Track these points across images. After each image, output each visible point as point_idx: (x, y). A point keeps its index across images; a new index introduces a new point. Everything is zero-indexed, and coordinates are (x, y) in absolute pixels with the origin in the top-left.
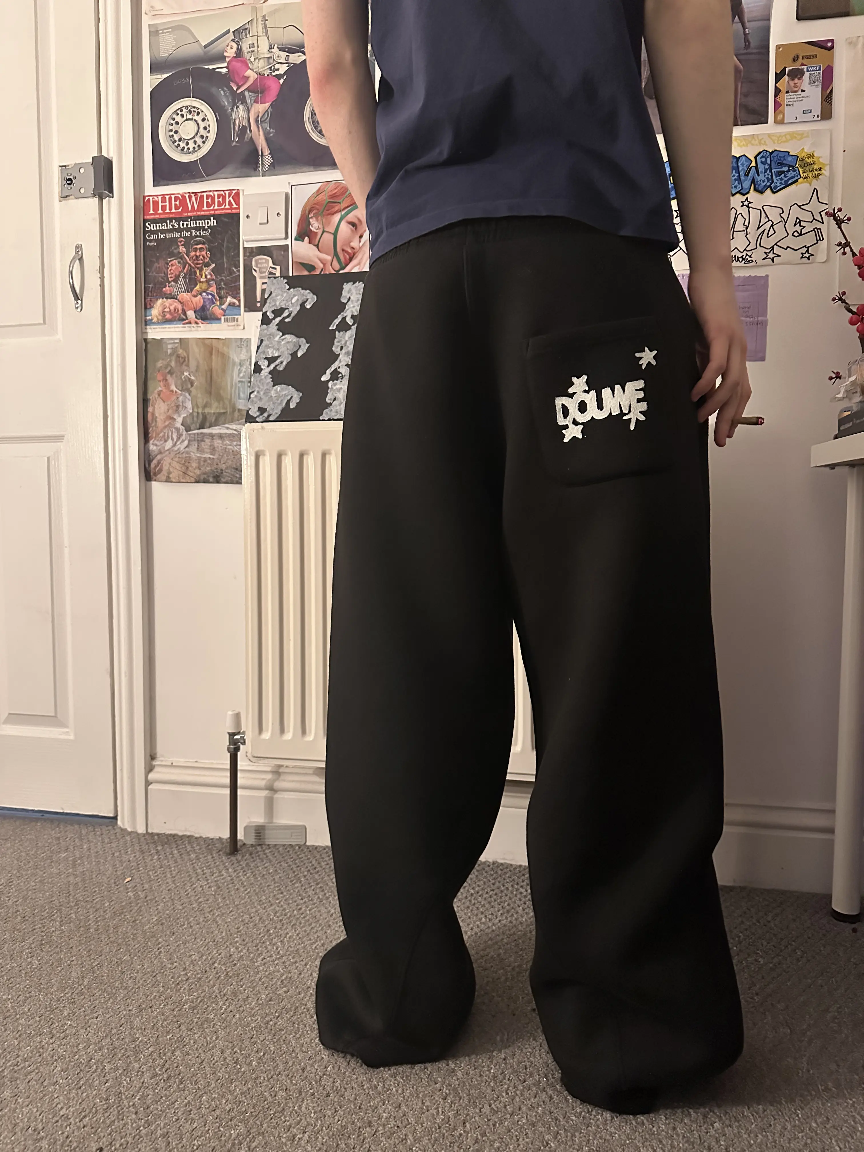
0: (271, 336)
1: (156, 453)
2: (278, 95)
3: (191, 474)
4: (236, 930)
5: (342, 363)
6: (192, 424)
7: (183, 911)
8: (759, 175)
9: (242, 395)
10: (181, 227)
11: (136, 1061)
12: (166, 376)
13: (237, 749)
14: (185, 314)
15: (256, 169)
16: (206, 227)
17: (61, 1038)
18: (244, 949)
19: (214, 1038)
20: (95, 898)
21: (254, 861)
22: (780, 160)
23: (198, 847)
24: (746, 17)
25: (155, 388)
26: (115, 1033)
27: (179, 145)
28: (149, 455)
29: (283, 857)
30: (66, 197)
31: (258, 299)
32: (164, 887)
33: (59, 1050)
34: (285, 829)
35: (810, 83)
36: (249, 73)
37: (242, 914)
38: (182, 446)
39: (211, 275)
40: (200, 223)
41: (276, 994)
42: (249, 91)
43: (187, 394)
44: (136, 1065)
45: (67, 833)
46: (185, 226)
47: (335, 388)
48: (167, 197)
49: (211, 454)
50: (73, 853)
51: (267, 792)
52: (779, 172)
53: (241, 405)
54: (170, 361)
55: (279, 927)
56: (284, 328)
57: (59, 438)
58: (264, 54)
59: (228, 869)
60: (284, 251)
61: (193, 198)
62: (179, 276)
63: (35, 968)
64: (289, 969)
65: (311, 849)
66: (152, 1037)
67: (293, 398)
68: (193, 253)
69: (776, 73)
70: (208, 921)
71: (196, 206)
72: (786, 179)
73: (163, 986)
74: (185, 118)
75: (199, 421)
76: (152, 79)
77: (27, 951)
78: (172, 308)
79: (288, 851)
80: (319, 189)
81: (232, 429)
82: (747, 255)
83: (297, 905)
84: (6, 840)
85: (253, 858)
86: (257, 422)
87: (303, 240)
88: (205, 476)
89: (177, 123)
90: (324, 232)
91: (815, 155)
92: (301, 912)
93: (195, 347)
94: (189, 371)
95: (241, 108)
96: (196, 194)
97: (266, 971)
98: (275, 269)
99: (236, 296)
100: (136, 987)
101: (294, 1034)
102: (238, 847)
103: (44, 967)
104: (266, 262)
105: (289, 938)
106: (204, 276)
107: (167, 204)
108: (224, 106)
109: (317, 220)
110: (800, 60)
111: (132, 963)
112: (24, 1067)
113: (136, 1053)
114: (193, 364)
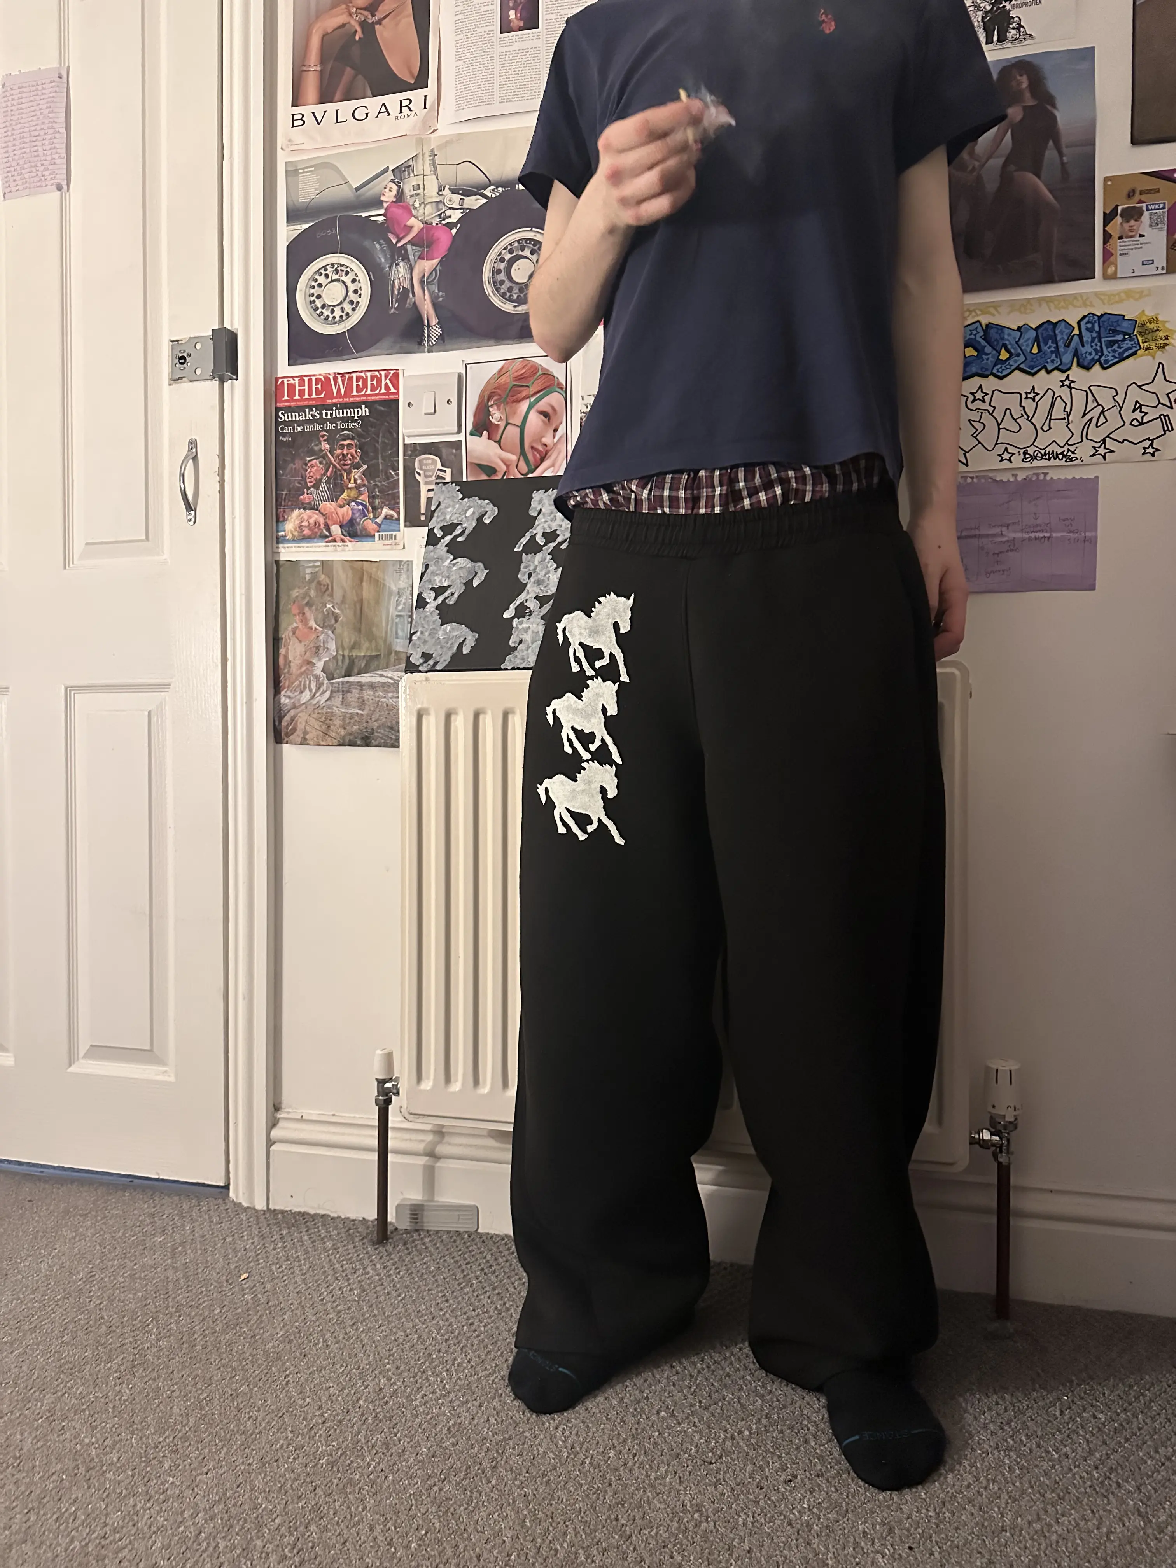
0: (440, 559)
1: (288, 707)
2: (449, 249)
3: (333, 735)
4: (388, 1353)
5: (530, 596)
6: (336, 670)
7: (317, 1323)
8: (1083, 346)
9: (400, 633)
10: (324, 417)
11: (258, 1538)
12: (303, 609)
13: (388, 1101)
14: (328, 530)
15: (420, 343)
16: (356, 418)
17: (161, 1501)
18: (398, 1380)
19: (360, 1509)
20: (201, 1301)
21: (409, 1254)
22: (1112, 326)
23: (335, 1232)
24: (1064, 140)
25: (289, 624)
26: (230, 1497)
27: (322, 312)
28: (281, 710)
29: (447, 1250)
30: (179, 379)
31: (423, 510)
32: (291, 1288)
33: (159, 1518)
34: (450, 1210)
35: (1151, 226)
36: (412, 221)
37: (394, 1330)
38: (322, 699)
39: (363, 480)
40: (349, 413)
41: (441, 1447)
42: (413, 245)
43: (330, 632)
44: (259, 1543)
45: (164, 1207)
46: (329, 416)
47: (520, 627)
48: (306, 379)
49: (360, 709)
50: (172, 1236)
51: (427, 1158)
52: (1111, 341)
53: (400, 645)
54: (309, 589)
55: (443, 1350)
56: (455, 550)
57: (164, 687)
58: (432, 197)
59: (375, 1265)
60: (456, 450)
61: (340, 380)
62: (321, 480)
63: (125, 1401)
64: (458, 1411)
65: (484, 1238)
66: (279, 1503)
67: (467, 641)
68: (339, 451)
69: (1105, 213)
70: (350, 1338)
71: (343, 391)
72: (1121, 350)
73: (292, 1431)
74: (330, 279)
75: (345, 667)
76: (288, 231)
77: (115, 1375)
78: (312, 521)
79: (455, 1241)
80: (502, 368)
81: (387, 677)
82: (1069, 450)
83: (468, 1319)
84: (86, 1215)
85: (407, 1249)
86: (420, 672)
87: (481, 436)
88: (352, 737)
89: (320, 285)
90: (507, 424)
91: (1160, 319)
92: (473, 1328)
93: (341, 572)
94: (333, 602)
95: (402, 267)
96: (343, 375)
97: (428, 1414)
98: (445, 471)
99: (395, 507)
100: (257, 1431)
101: (465, 1506)
102: (389, 1233)
103: (137, 1399)
104: (432, 462)
105: (458, 1366)
106: (352, 481)
107: (306, 387)
108: (381, 264)
109: (499, 409)
110: (1137, 197)
111: (251, 1397)
112: (114, 1540)
113: (259, 1527)
114: (338, 594)
